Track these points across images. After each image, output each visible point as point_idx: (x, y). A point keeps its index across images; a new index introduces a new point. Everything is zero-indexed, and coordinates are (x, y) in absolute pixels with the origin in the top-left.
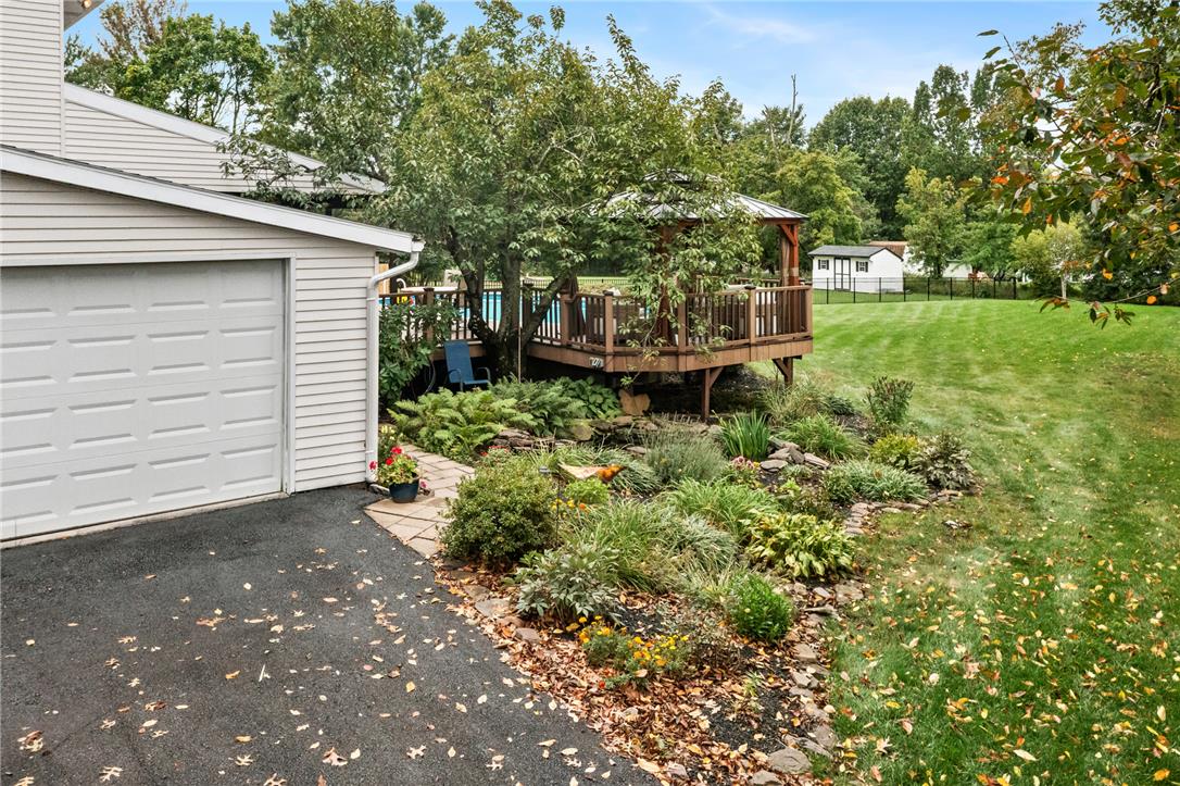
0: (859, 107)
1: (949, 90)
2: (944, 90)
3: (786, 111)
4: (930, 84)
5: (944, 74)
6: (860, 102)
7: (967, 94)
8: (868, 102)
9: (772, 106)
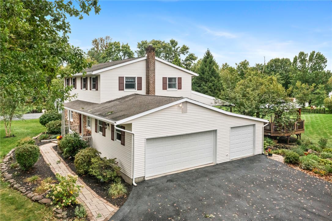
0: (276, 61)
1: (303, 58)
2: (301, 58)
3: (261, 65)
4: (298, 56)
5: (302, 54)
6: (277, 59)
7: (308, 58)
8: (279, 59)
9: (257, 63)
